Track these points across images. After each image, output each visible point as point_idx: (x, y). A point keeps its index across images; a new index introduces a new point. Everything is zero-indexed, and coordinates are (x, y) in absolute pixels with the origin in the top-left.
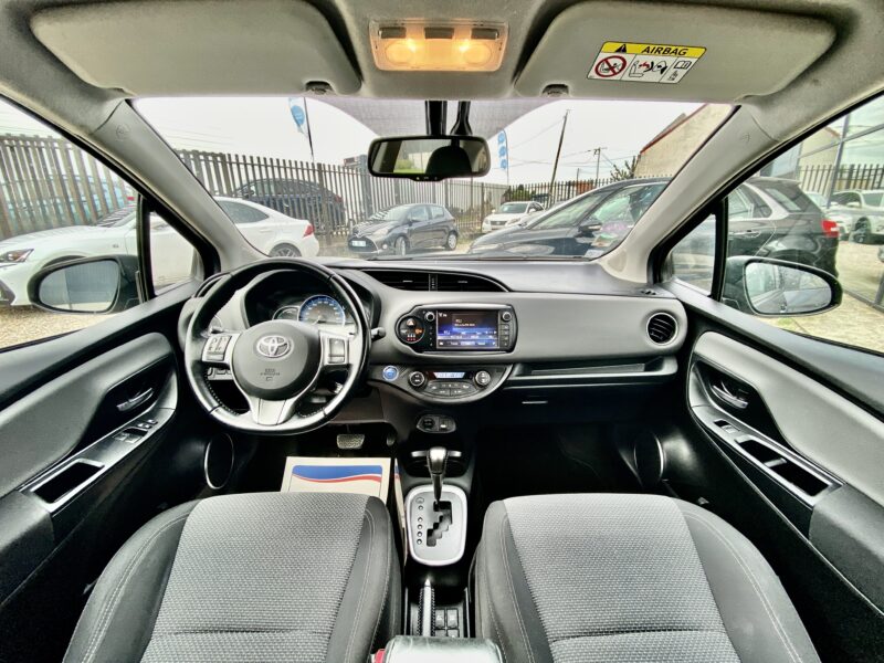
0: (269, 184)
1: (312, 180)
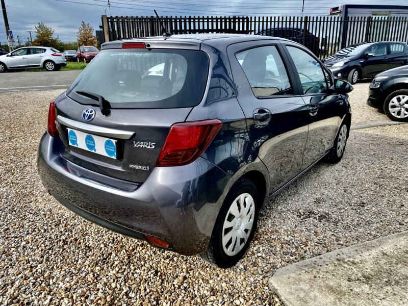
1: (299, 27)
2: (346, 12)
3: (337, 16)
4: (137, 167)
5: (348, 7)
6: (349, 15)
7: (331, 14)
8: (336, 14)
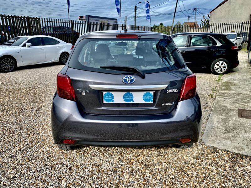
0: (48, 28)
1: (69, 27)
2: (89, 20)
3: (83, 21)
4: (167, 104)
5: (89, 16)
6: (90, 21)
7: (79, 20)
8: (83, 20)
